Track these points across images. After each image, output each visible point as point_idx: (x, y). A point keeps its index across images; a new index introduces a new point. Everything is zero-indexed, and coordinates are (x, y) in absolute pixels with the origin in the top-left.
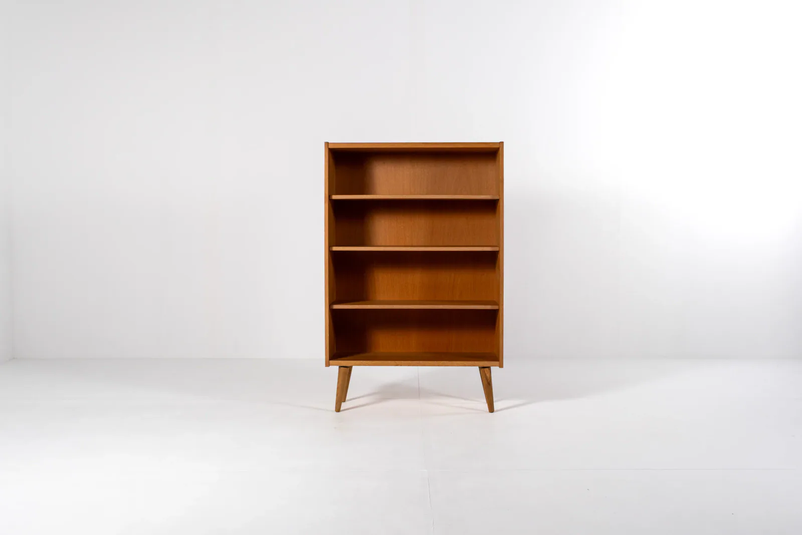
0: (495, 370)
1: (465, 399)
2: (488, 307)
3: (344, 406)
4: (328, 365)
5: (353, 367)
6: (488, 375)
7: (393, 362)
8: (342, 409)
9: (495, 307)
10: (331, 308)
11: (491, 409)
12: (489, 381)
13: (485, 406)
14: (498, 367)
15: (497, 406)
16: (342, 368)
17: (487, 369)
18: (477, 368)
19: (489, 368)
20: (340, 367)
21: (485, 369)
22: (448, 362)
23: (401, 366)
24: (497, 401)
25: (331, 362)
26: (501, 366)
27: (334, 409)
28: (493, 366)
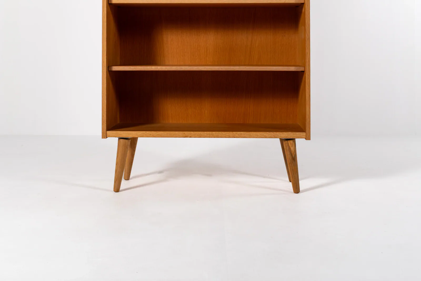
0: (300, 143)
1: (264, 177)
2: (292, 69)
3: (124, 184)
4: (105, 136)
5: (139, 139)
6: (292, 149)
7: (181, 133)
8: (121, 188)
9: (301, 69)
10: (109, 70)
11: (297, 190)
12: (293, 156)
13: (290, 186)
14: (304, 139)
15: (303, 184)
16: (121, 140)
17: (291, 141)
18: (278, 140)
19: (293, 140)
20: (120, 138)
21: (289, 142)
22: (245, 133)
23: (190, 137)
24: (302, 179)
25: (109, 132)
26: (308, 138)
27: (113, 189)
28: (298, 138)
